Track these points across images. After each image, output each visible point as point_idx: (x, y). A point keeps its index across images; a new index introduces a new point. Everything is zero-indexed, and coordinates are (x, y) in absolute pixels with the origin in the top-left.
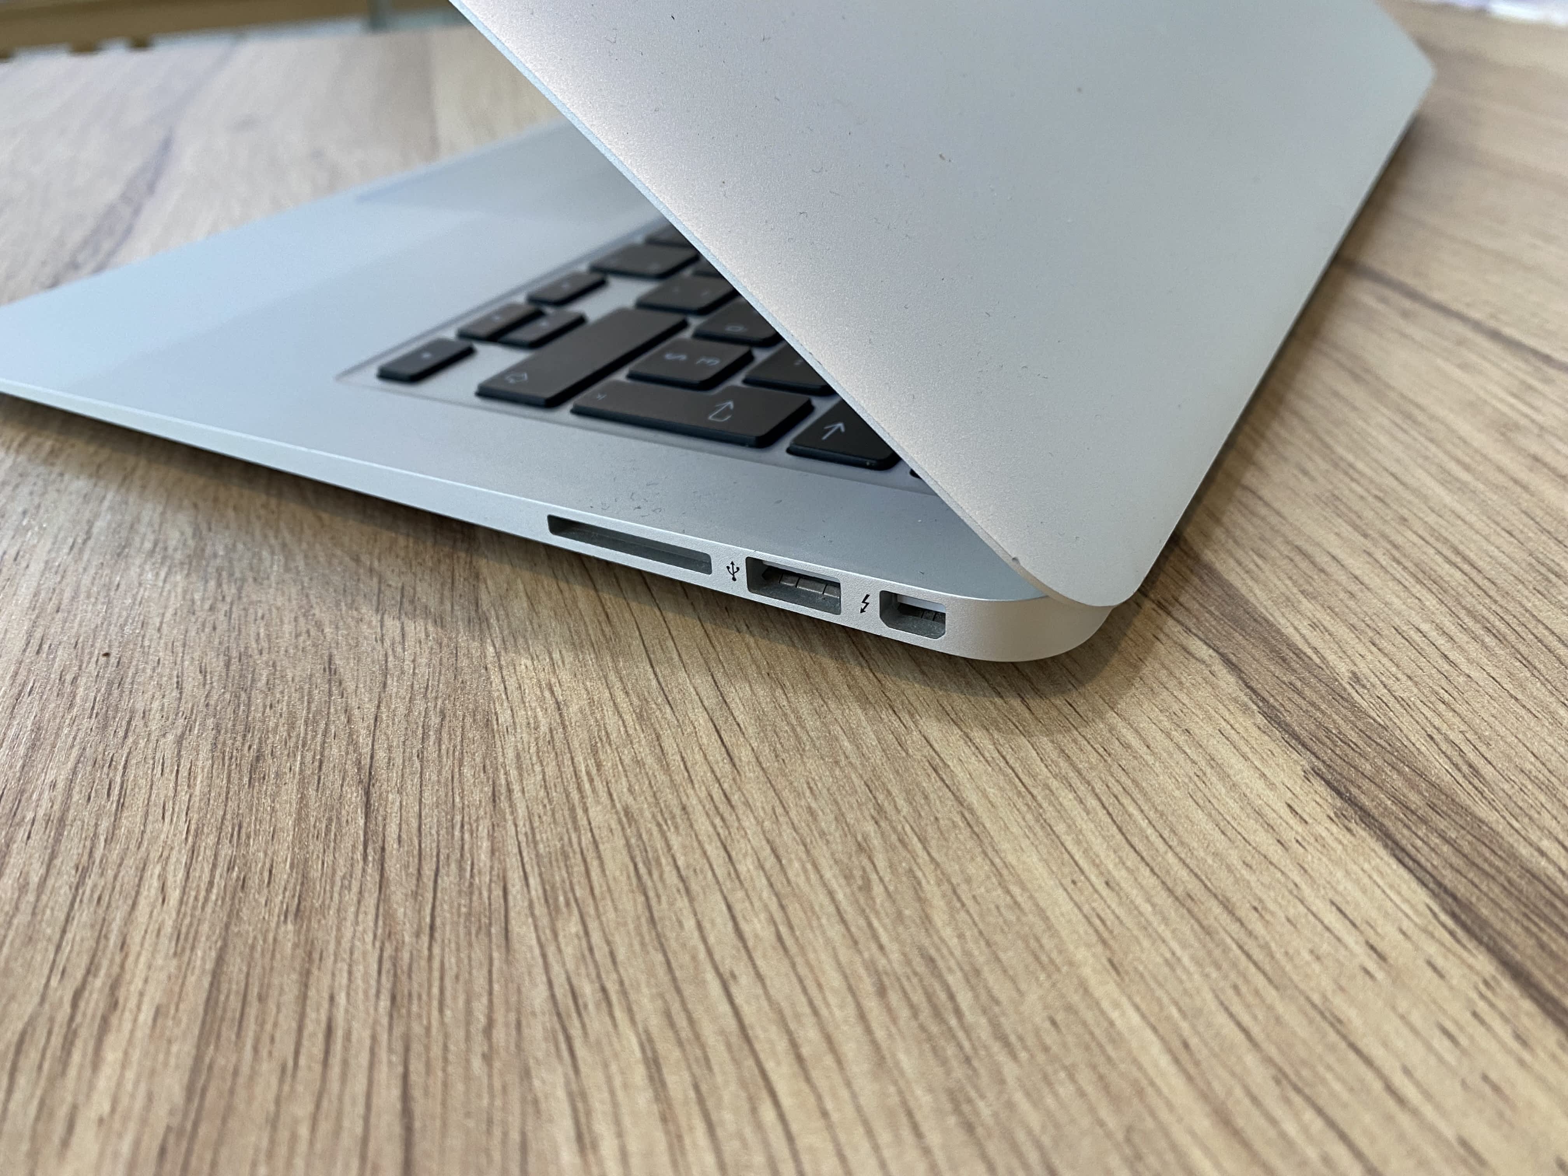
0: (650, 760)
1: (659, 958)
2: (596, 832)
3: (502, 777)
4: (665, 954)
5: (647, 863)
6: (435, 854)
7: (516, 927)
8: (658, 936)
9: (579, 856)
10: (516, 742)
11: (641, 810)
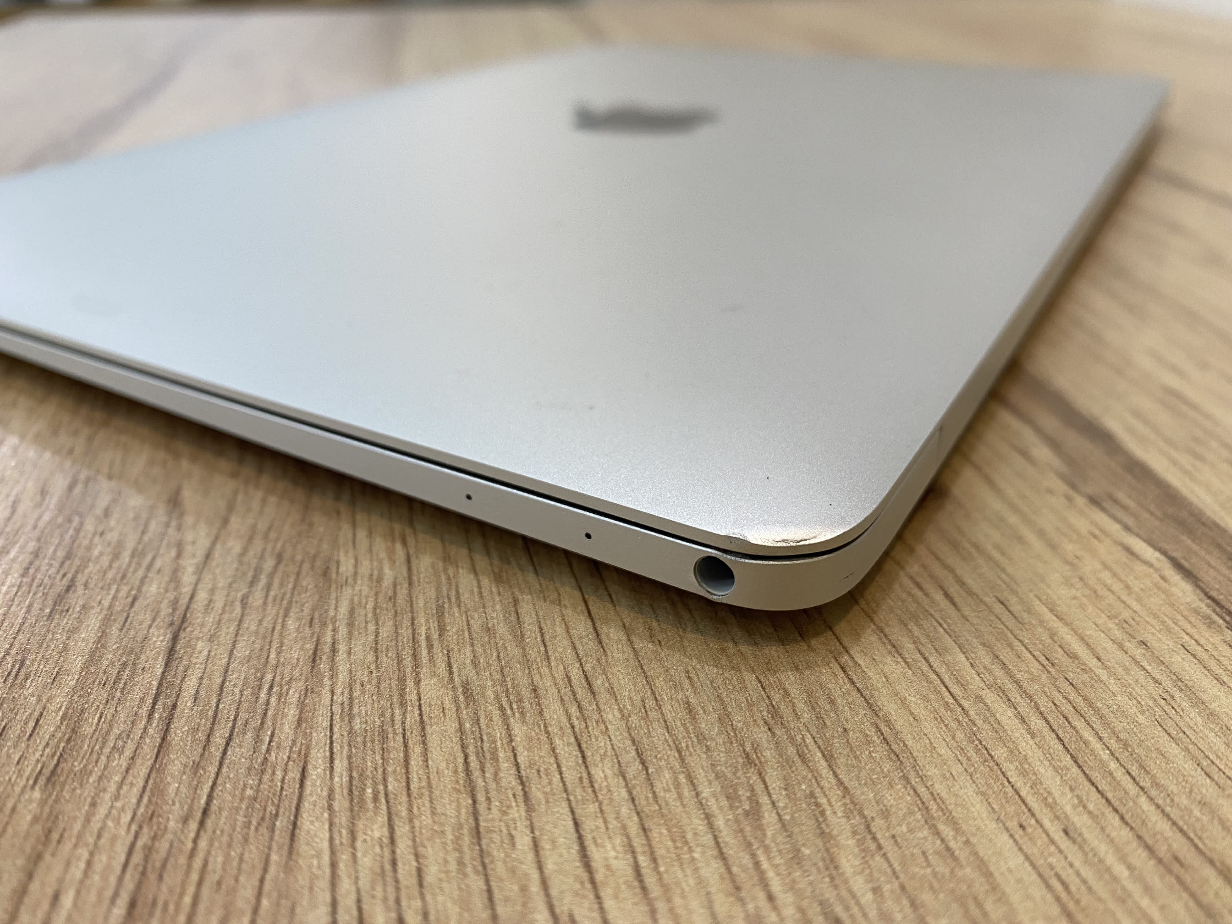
0: (502, 629)
1: (477, 884)
2: (425, 709)
3: (329, 633)
4: (487, 881)
5: (480, 754)
6: (232, 718)
7: (306, 823)
8: (482, 853)
9: (400, 738)
10: (353, 595)
11: (483, 687)
